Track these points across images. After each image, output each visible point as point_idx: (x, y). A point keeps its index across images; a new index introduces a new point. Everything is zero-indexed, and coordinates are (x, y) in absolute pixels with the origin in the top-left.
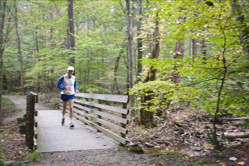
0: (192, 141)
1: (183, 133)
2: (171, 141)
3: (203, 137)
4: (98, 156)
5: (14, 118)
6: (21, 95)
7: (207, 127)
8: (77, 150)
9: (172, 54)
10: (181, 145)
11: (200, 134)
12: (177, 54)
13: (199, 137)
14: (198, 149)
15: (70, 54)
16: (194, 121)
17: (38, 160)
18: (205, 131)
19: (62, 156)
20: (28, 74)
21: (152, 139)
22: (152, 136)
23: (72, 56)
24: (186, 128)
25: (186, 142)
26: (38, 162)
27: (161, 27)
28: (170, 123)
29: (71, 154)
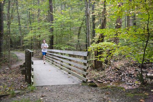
0: (127, 79)
1: (121, 74)
2: (114, 79)
3: (134, 77)
4: (70, 89)
5: (18, 65)
6: (21, 51)
7: (136, 71)
8: (57, 85)
9: (114, 24)
10: (120, 81)
11: (132, 75)
12: (118, 25)
13: (131, 77)
14: (131, 84)
15: (51, 26)
16: (128, 66)
17: (34, 90)
18: (135, 73)
19: (48, 89)
20: (25, 38)
21: (102, 78)
22: (101, 76)
23: (52, 27)
24: (123, 71)
25: (123, 80)
26: (34, 92)
27: (107, 8)
28: (113, 68)
29: (53, 87)
